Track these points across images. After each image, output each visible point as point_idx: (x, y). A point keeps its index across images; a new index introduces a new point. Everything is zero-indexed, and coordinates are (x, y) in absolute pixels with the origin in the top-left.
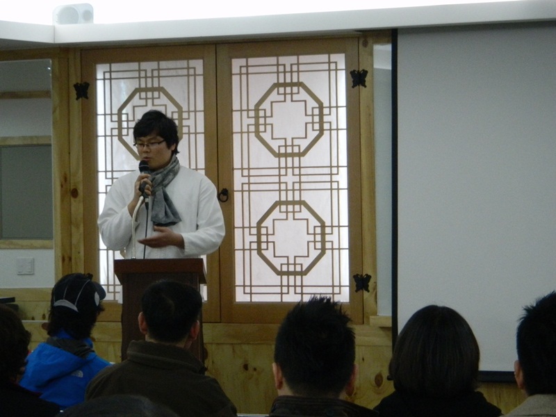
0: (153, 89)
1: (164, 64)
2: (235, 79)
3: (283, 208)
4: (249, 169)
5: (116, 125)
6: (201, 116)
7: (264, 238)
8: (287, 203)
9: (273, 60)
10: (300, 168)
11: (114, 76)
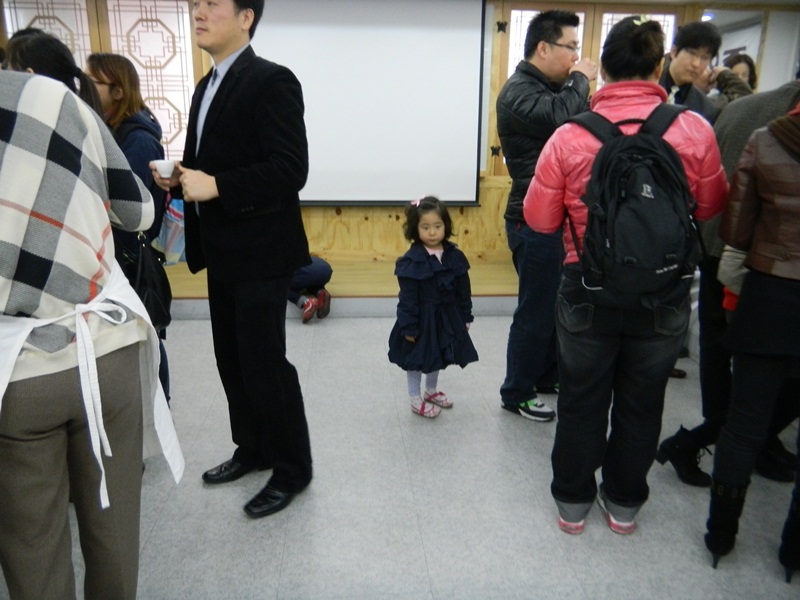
0: (49, 17)
2: (111, 14)
8: (154, 98)
10: (161, 76)
11: (17, 5)
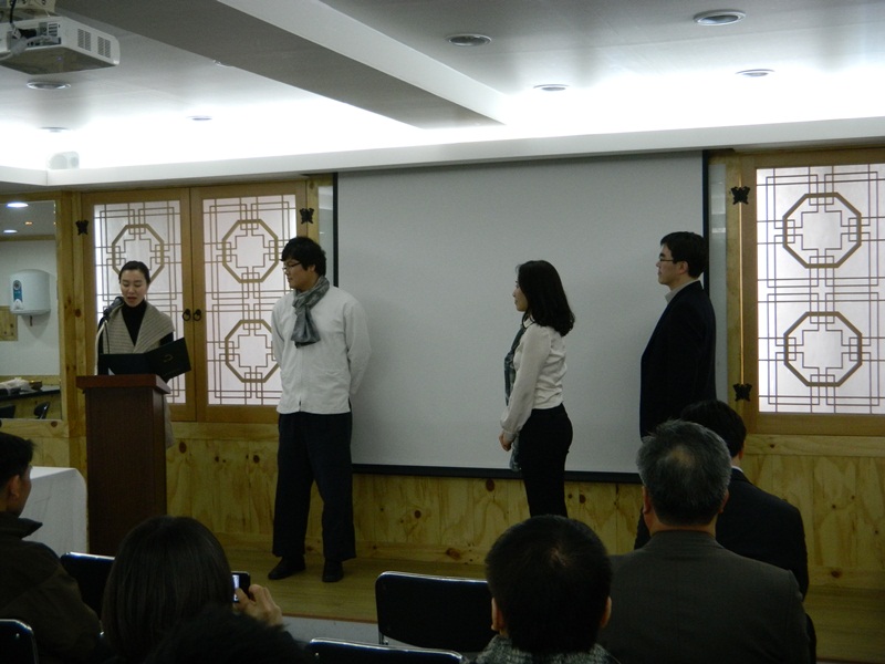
0: (139, 226)
1: (148, 205)
2: (206, 217)
3: (246, 326)
4: (218, 293)
5: (110, 256)
6: (179, 248)
7: (231, 351)
8: (249, 321)
9: (236, 201)
10: (259, 292)
11: (108, 214)
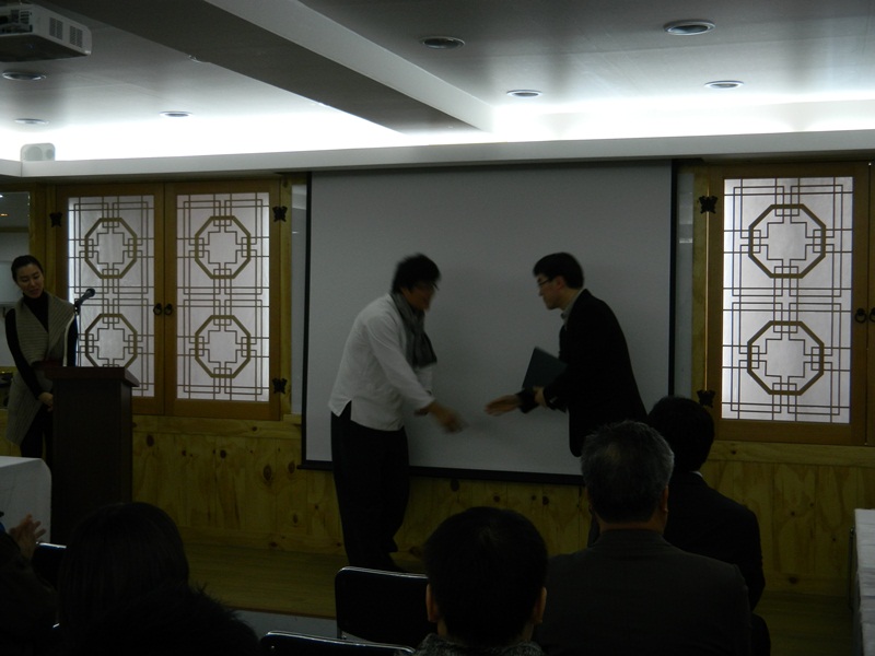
0: (113, 220)
1: (122, 199)
2: (180, 212)
3: (217, 321)
4: (189, 288)
5: (83, 248)
6: (151, 243)
7: (201, 346)
8: (220, 317)
9: (210, 197)
10: (231, 288)
11: (82, 207)
